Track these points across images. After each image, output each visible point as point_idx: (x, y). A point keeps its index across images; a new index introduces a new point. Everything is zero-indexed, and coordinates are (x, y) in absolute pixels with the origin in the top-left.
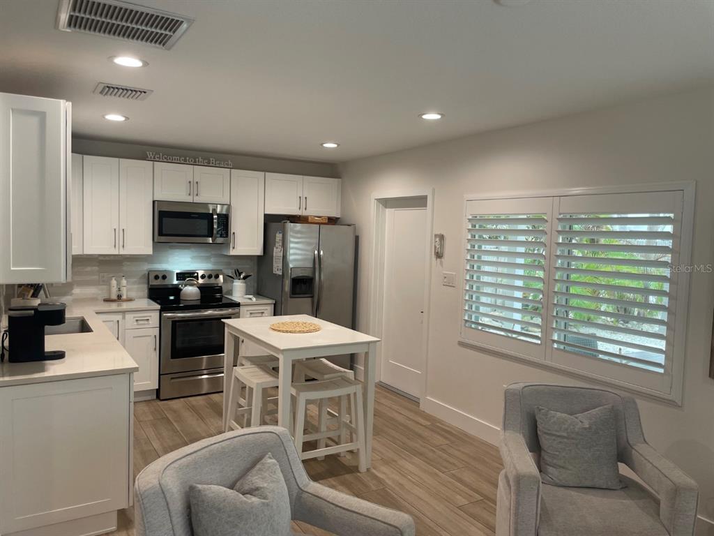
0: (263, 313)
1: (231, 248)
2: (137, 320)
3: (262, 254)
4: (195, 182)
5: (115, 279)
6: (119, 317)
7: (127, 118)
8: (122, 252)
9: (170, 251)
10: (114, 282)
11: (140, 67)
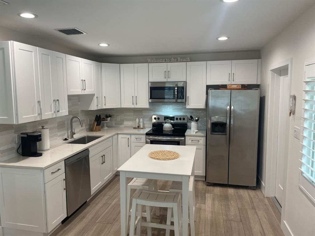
0: (199, 141)
1: (187, 105)
2: (136, 139)
3: (205, 108)
4: (168, 71)
5: (138, 119)
6: (129, 136)
7: (109, 45)
8: (136, 107)
9: (163, 106)
10: (137, 120)
11: (33, 18)
